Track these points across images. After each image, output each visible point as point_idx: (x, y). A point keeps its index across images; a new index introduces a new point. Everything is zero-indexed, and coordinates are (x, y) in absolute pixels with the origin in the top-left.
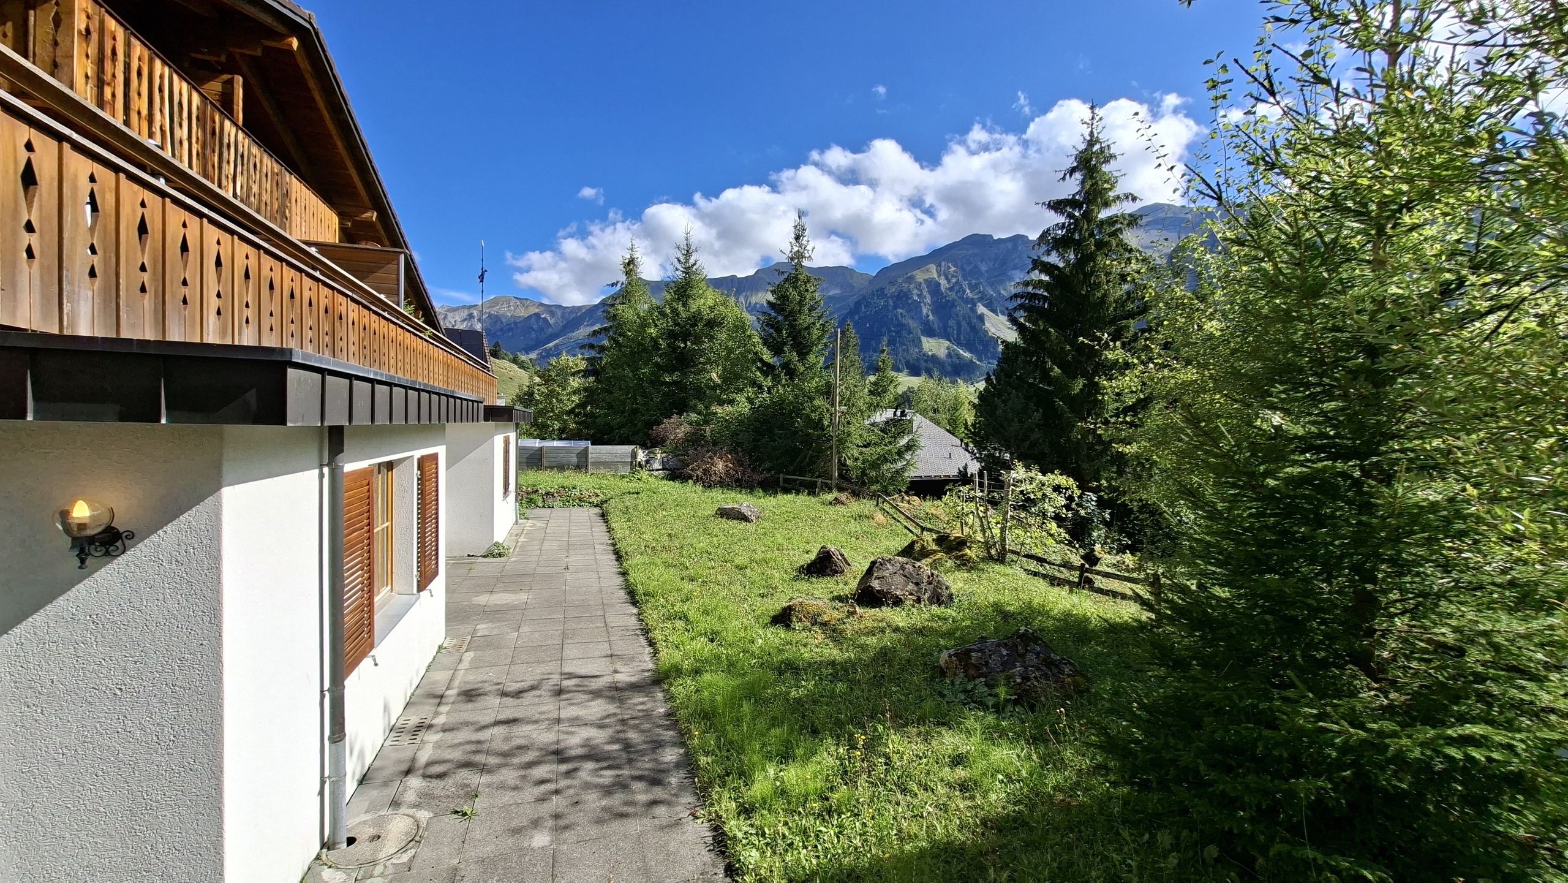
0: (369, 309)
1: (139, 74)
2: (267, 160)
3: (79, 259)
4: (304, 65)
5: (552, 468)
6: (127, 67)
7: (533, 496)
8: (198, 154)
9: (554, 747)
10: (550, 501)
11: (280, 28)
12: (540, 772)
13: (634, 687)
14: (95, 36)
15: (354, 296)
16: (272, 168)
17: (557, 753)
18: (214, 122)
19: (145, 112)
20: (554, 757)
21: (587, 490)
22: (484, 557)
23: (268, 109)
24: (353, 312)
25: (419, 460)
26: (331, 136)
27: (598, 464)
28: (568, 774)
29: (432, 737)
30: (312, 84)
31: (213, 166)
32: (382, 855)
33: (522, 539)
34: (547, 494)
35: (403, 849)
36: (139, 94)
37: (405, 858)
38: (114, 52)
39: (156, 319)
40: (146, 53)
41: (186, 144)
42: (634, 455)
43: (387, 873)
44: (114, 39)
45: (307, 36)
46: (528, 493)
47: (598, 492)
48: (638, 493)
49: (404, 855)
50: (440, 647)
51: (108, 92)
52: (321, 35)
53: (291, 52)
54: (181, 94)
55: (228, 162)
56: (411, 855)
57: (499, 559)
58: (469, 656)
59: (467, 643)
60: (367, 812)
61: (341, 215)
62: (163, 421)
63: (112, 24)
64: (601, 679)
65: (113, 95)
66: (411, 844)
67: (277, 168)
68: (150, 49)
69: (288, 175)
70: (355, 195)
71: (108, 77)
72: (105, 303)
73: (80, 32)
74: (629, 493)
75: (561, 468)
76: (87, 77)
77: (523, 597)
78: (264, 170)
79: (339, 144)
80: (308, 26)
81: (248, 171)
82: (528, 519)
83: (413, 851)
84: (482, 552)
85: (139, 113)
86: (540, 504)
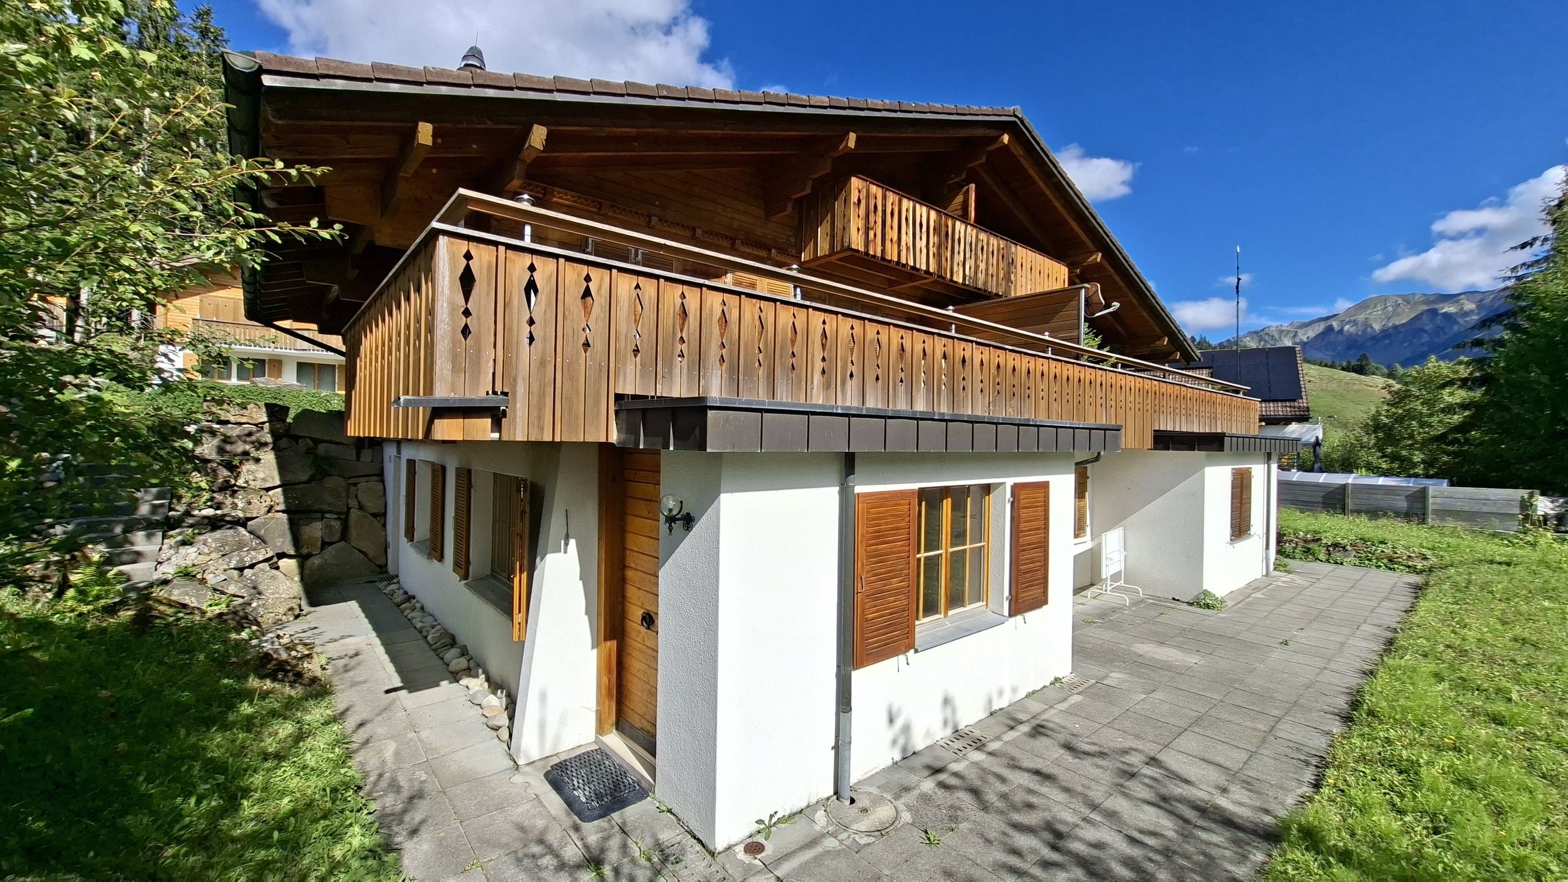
0: (1005, 349)
1: (892, 214)
2: (994, 241)
3: (713, 353)
4: (1018, 151)
5: (1358, 512)
6: (884, 212)
7: (1313, 546)
8: (934, 254)
9: (1061, 828)
10: (1338, 555)
11: (992, 133)
12: (1023, 841)
13: (1228, 822)
14: (863, 202)
15: (978, 340)
16: (999, 245)
17: (1059, 835)
18: (947, 227)
19: (895, 238)
20: (1048, 836)
21: (1407, 548)
22: (1191, 604)
23: (1005, 199)
24: (978, 354)
25: (1012, 487)
26: (1050, 201)
27: (1444, 513)
28: (1046, 864)
29: (977, 756)
30: (1026, 164)
31: (947, 260)
32: (855, 827)
33: (1258, 595)
34: (1336, 545)
35: (868, 833)
36: (892, 228)
37: (864, 840)
38: (876, 207)
39: (768, 383)
40: (897, 198)
41: (924, 251)
42: (1526, 506)
43: (845, 842)
44: (876, 198)
45: (1014, 128)
46: (1306, 541)
47: (1428, 553)
48: (1508, 564)
49: (866, 838)
50: (1057, 680)
51: (871, 234)
52: (1027, 121)
53: (1005, 147)
54: (921, 216)
55: (959, 253)
56: (869, 841)
57: (1206, 611)
58: (1076, 699)
59: (1086, 686)
60: (879, 787)
61: (1071, 266)
62: (671, 448)
63: (874, 189)
64: (1191, 788)
65: (875, 235)
66: (876, 833)
67: (1002, 243)
68: (899, 194)
69: (1013, 246)
70: (1083, 244)
71: (872, 223)
72: (730, 377)
73: (854, 203)
74: (1492, 562)
75: (1374, 513)
76: (858, 230)
77: (1192, 659)
78: (991, 250)
79: (1057, 204)
80: (1013, 119)
81: (976, 254)
82: (1289, 572)
83: (873, 839)
84: (1189, 599)
85: (892, 240)
86: (1322, 557)
